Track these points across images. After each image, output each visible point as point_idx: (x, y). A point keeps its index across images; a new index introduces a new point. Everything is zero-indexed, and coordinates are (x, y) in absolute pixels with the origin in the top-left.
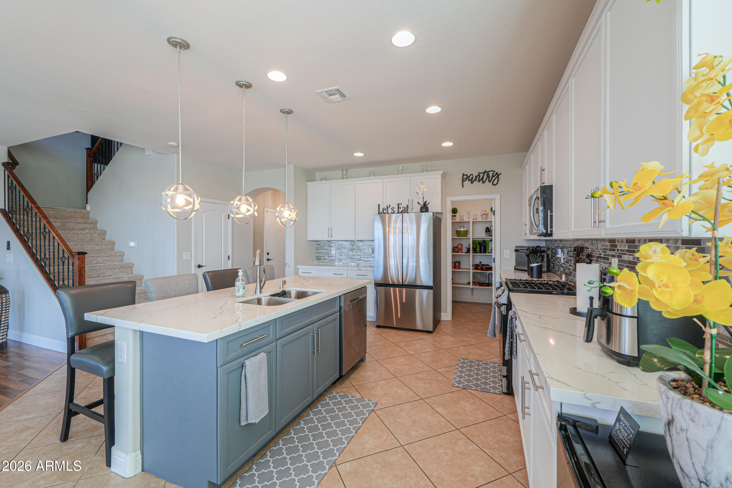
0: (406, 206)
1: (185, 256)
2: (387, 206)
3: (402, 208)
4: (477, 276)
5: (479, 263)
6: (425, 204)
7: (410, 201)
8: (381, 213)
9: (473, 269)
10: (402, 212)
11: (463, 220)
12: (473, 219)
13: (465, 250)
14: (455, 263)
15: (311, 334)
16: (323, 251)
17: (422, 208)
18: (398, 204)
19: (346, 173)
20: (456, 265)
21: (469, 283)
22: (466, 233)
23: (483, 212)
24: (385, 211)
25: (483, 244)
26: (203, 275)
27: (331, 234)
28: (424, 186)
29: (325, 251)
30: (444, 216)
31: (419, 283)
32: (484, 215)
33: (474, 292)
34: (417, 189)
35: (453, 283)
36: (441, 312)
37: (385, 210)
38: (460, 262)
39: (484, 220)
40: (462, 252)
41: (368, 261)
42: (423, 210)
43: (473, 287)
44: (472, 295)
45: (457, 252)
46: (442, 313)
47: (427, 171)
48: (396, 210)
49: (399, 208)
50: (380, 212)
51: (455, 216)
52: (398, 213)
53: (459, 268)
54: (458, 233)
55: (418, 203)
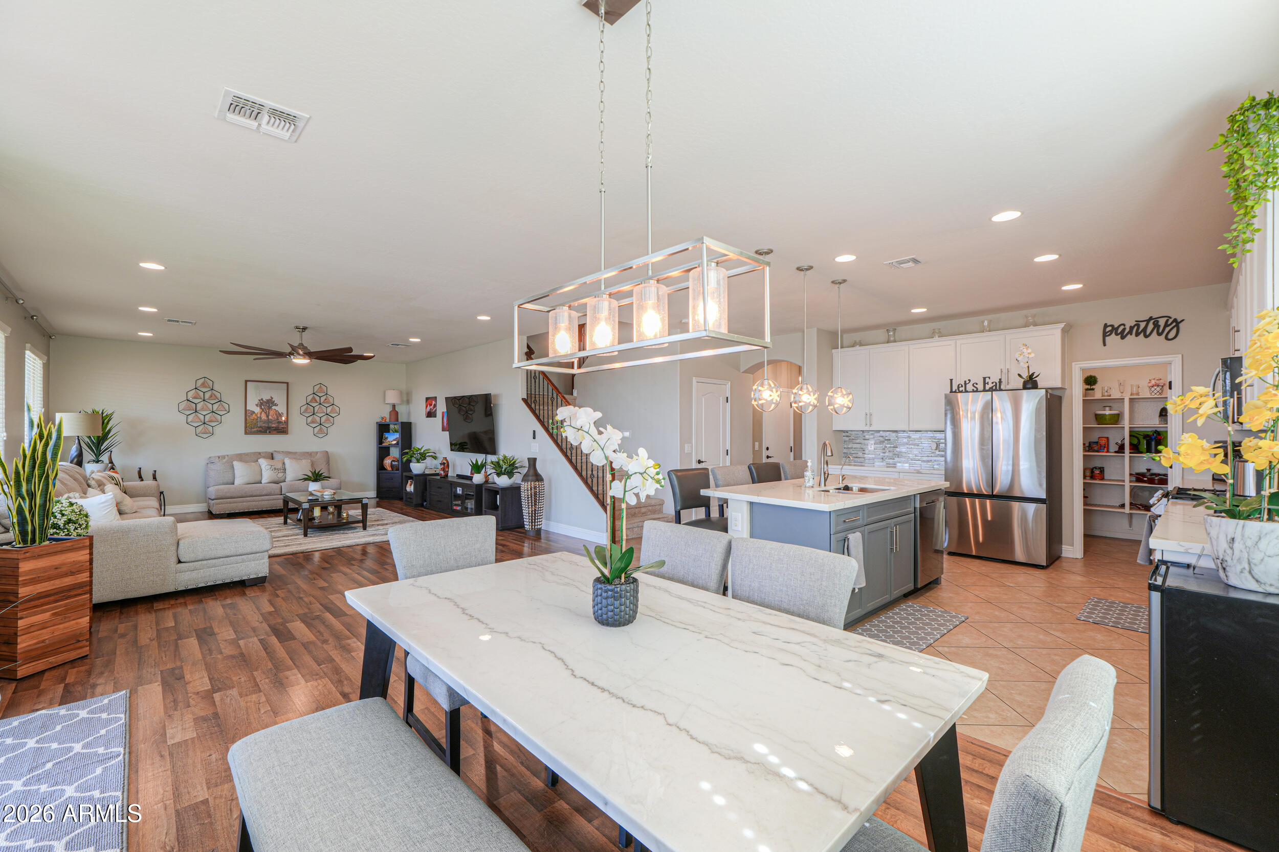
0: (997, 381)
1: (687, 448)
2: (965, 382)
3: (990, 383)
4: (1140, 494)
5: (1146, 471)
6: (1031, 377)
7: (1005, 371)
8: (955, 392)
9: (1131, 482)
10: (991, 390)
11: (1110, 396)
12: (1132, 394)
13: (1113, 447)
14: (1092, 469)
15: (889, 530)
16: (855, 446)
17: (1025, 384)
18: (984, 379)
19: (894, 334)
20: (1093, 473)
21: (1123, 506)
22: (1116, 419)
23: (1153, 382)
24: (961, 389)
25: (1153, 437)
26: (748, 467)
27: (870, 421)
28: (1030, 351)
29: (858, 446)
30: (1067, 392)
31: (1017, 494)
32: (1155, 387)
33: (1135, 521)
34: (1017, 355)
35: (1085, 504)
36: (1061, 544)
37: (962, 386)
38: (1103, 468)
39: (1156, 396)
40: (1108, 452)
41: (928, 461)
42: (1028, 386)
43: (1131, 512)
44: (1130, 527)
45: (1098, 451)
46: (1063, 546)
47: (1035, 325)
48: (980, 387)
50: (954, 390)
51: (1093, 389)
52: (984, 390)
53: (1103, 479)
54: (1099, 419)
55: (1019, 375)
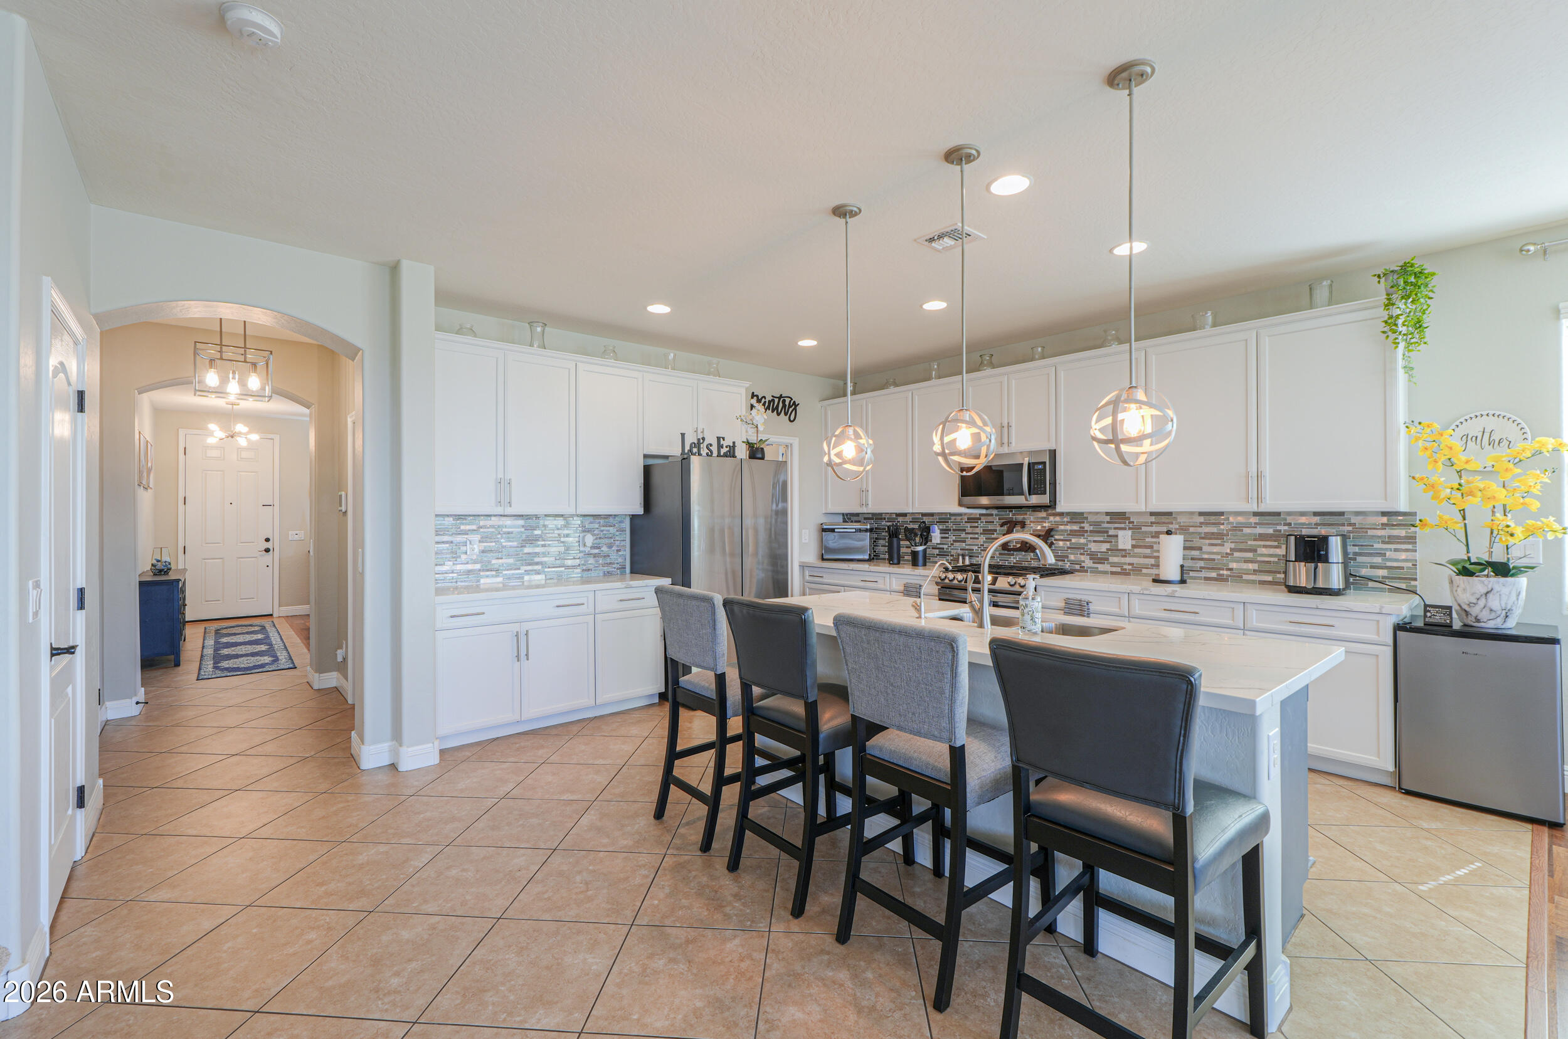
0: (732, 445)
2: (699, 440)
3: (725, 447)
8: (688, 453)
10: (727, 457)
17: (753, 452)
18: (719, 438)
19: (543, 334)
24: (694, 450)
37: (695, 447)
42: (756, 456)
48: (715, 450)
49: (720, 446)
50: (686, 451)
52: (719, 457)
